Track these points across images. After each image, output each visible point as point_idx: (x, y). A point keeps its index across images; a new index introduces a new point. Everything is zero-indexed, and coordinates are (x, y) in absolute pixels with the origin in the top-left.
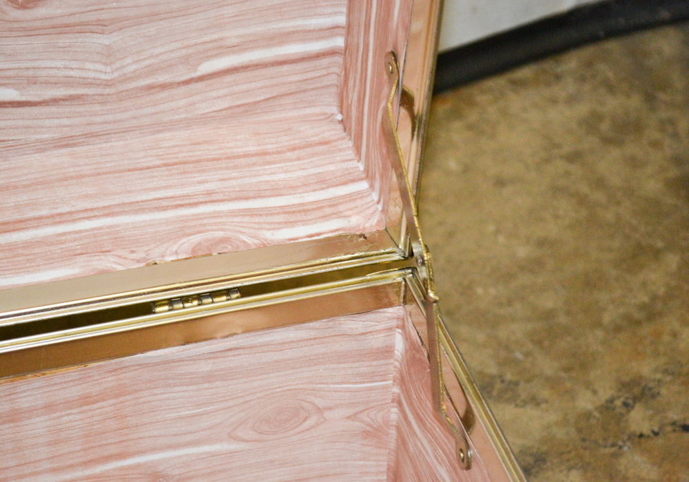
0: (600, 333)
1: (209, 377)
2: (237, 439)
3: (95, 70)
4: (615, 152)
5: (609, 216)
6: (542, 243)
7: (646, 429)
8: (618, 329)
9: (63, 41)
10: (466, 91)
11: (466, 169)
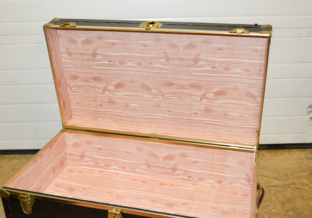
0: (293, 177)
1: (234, 156)
2: (236, 164)
3: (231, 124)
4: (308, 160)
5: (302, 167)
6: (291, 167)
7: (292, 187)
8: (295, 177)
9: (229, 120)
10: (291, 150)
11: (286, 157)
